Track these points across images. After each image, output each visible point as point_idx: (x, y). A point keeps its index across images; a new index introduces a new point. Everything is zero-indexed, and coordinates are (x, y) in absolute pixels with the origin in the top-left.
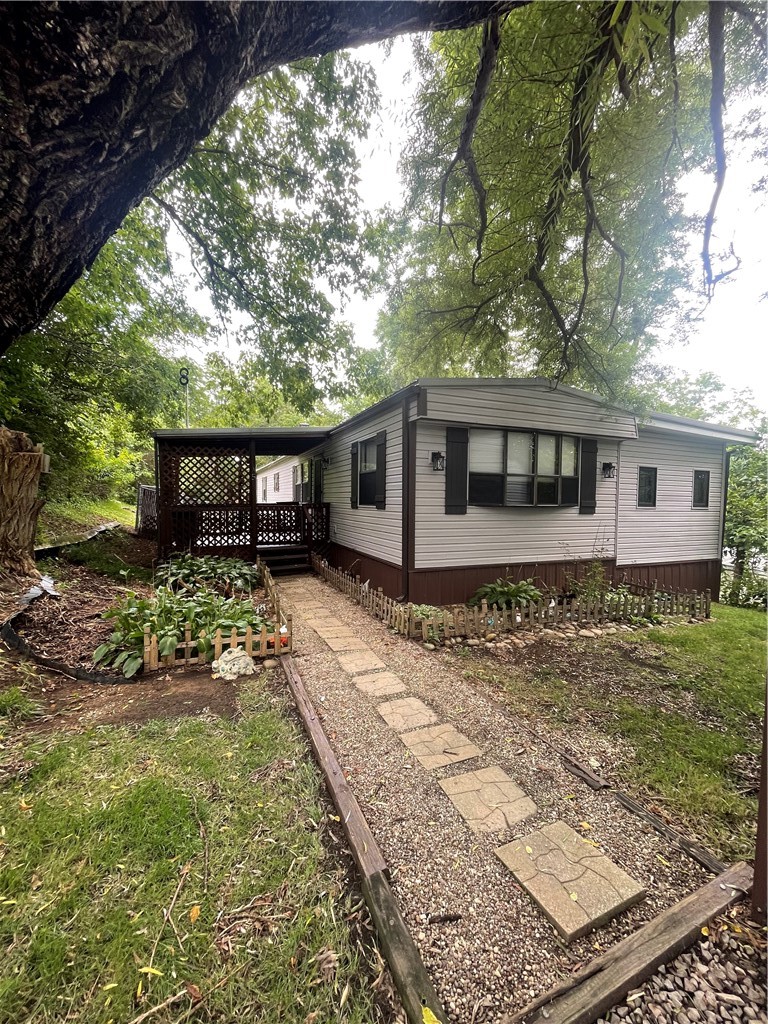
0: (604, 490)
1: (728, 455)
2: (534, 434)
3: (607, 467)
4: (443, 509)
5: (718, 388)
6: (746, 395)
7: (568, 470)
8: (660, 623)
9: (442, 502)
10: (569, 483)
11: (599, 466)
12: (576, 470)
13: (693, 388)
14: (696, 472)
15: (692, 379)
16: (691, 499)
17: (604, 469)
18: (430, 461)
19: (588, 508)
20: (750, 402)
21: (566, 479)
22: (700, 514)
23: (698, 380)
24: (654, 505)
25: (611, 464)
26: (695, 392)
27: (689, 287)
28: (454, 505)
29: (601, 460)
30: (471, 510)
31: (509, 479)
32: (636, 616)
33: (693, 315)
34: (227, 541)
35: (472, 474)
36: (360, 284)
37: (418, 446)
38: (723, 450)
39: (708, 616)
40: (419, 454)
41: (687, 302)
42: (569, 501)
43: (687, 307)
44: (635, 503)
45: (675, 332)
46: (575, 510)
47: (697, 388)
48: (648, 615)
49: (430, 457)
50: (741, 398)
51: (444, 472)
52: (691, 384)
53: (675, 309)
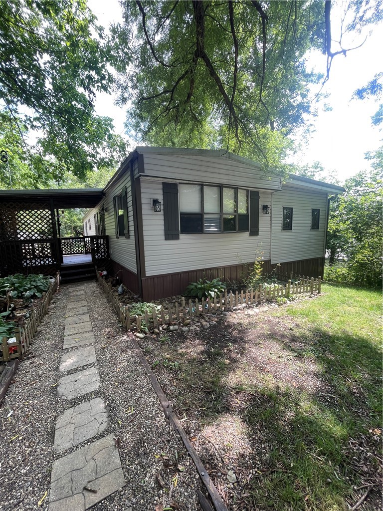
0: (264, 221)
1: (329, 200)
2: (221, 187)
3: (265, 207)
4: (163, 237)
5: (322, 169)
6: (334, 173)
7: (242, 210)
8: (293, 300)
9: (162, 233)
10: (243, 218)
11: (261, 207)
12: (247, 210)
13: (311, 169)
14: (313, 209)
15: (310, 165)
16: (310, 225)
17: (263, 209)
18: (152, 205)
19: (255, 232)
20: (336, 177)
21: (241, 215)
22: (315, 233)
23: (312, 166)
24: (291, 229)
25: (267, 206)
26: (311, 172)
27: (309, 112)
28: (171, 234)
29: (261, 204)
30: (182, 236)
31: (205, 216)
32: (280, 296)
33: (311, 129)
34: (40, 263)
35: (181, 214)
36: (102, 84)
37: (143, 196)
38: (327, 197)
39: (319, 293)
40: (143, 201)
41: (308, 120)
42: (243, 229)
43: (308, 123)
44: (281, 228)
45: (302, 138)
46: (247, 234)
47: (312, 170)
48: (287, 296)
49: (152, 203)
50: (332, 175)
51: (162, 212)
52: (309, 168)
53: (302, 124)
